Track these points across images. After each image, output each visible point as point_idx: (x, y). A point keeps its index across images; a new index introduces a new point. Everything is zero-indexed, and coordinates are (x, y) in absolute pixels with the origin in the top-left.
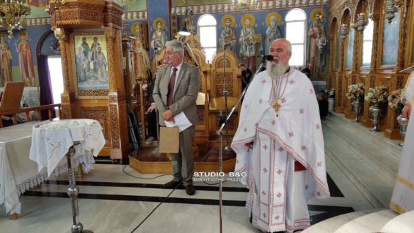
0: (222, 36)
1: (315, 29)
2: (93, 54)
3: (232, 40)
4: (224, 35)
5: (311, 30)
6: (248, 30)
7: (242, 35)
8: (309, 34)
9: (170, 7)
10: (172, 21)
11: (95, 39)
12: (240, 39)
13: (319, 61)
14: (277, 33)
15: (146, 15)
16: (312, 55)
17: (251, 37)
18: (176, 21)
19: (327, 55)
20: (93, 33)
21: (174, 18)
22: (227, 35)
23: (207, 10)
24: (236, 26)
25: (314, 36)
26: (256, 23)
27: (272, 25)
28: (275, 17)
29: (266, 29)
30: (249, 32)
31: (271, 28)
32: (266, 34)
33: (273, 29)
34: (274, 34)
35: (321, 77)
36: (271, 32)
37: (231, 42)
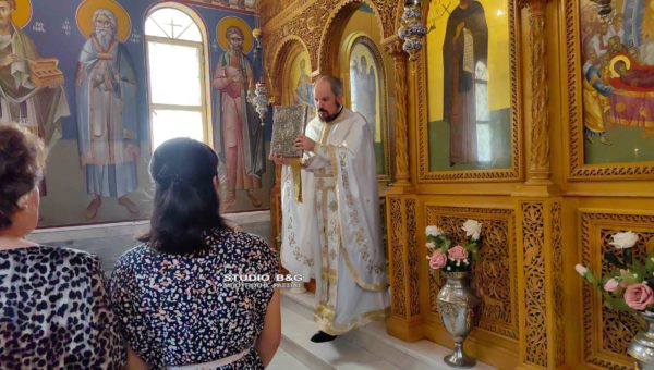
1: (232, 70)
5: (220, 72)
14: (118, 65)
17: (18, 67)
26: (35, 19)
27: (99, 36)
28: (108, 13)
29: (80, 48)
30: (9, 48)
31: (98, 48)
32: (79, 64)
33: (104, 51)
34: (109, 68)
35: (256, 200)
36: (100, 58)
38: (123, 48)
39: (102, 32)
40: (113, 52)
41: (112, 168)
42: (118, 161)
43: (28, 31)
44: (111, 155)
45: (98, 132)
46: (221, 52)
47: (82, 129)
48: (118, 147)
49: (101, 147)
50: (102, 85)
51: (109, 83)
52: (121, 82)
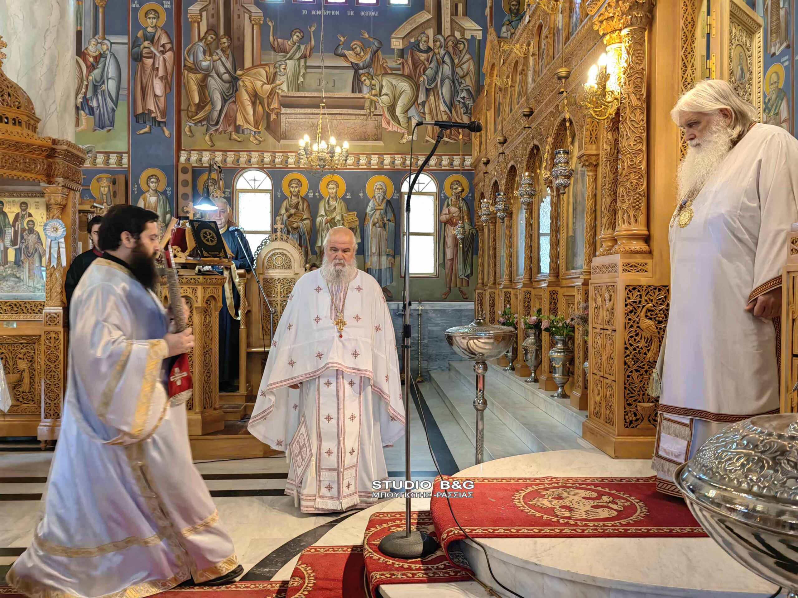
0: (283, 211)
1: (453, 209)
2: (16, 232)
3: (302, 220)
4: (287, 210)
5: (445, 211)
6: (333, 203)
7: (322, 212)
8: (443, 218)
9: (179, 149)
10: (181, 177)
11: (24, 206)
12: (319, 219)
14: (386, 212)
15: (125, 160)
16: (449, 255)
17: (338, 218)
18: (188, 177)
19: (475, 257)
20: (20, 194)
21: (185, 171)
23: (254, 160)
24: (311, 194)
26: (347, 192)
27: (377, 197)
28: (381, 183)
29: (367, 205)
30: (335, 208)
31: (376, 204)
32: (366, 214)
33: (379, 206)
34: (381, 214)
35: (465, 295)
36: (376, 210)
37: (300, 224)
38: (389, 202)
39: (379, 194)
40: (383, 206)
41: (380, 270)
42: (383, 267)
43: (344, 198)
44: (380, 264)
45: (374, 251)
46: (446, 198)
47: (366, 248)
48: (384, 258)
49: (375, 259)
50: (377, 225)
51: (380, 223)
52: (387, 222)
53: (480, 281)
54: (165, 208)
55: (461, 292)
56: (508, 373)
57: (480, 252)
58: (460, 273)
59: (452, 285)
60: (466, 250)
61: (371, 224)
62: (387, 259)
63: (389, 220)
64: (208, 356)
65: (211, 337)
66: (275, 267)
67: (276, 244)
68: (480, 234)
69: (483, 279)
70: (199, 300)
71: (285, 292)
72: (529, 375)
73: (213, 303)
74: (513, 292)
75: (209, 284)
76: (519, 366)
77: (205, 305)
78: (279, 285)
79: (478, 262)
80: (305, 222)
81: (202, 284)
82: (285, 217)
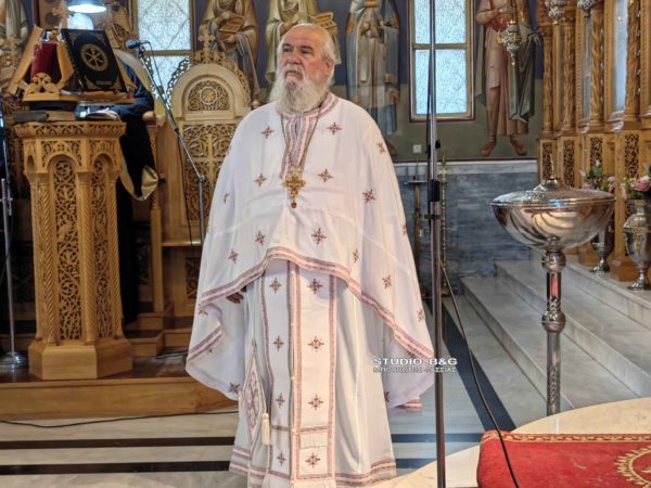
0: (210, 15)
3: (243, 29)
4: (217, 14)
5: (485, 4)
7: (275, 14)
8: (483, 17)
12: (270, 27)
13: (513, 99)
16: (492, 81)
19: (537, 82)
22: (226, 15)
25: (496, 24)
33: (372, 0)
35: (521, 147)
36: (366, 7)
37: (239, 36)
42: (380, 105)
44: (374, 99)
47: (350, 75)
49: (366, 91)
51: (374, 30)
52: (385, 28)
53: (547, 124)
54: (18, 17)
55: (514, 143)
56: (598, 276)
57: (547, 74)
58: (513, 111)
59: (499, 132)
60: (521, 70)
61: (358, 31)
62: (386, 90)
63: (388, 25)
64: (101, 252)
65: (104, 221)
66: (202, 108)
67: (202, 69)
68: (546, 42)
69: (551, 120)
70: (84, 161)
71: (220, 148)
72: (635, 279)
73: (105, 167)
74: (605, 139)
75: (100, 135)
76: (617, 263)
77: (93, 170)
78: (210, 136)
79: (543, 89)
80: (248, 32)
81: (87, 135)
82: (214, 26)
